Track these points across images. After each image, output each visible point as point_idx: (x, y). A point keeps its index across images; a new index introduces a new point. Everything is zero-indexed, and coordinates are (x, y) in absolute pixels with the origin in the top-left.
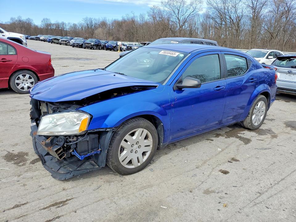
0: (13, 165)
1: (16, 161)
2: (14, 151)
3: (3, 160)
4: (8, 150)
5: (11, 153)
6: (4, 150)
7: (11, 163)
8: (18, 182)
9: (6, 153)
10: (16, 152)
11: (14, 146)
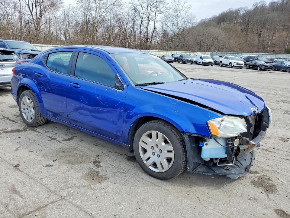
0: (274, 181)
1: (269, 182)
2: (261, 193)
3: (278, 189)
4: (266, 197)
5: (266, 192)
6: (269, 200)
7: (274, 183)
8: (279, 168)
9: (271, 196)
10: (261, 189)
11: (255, 199)
